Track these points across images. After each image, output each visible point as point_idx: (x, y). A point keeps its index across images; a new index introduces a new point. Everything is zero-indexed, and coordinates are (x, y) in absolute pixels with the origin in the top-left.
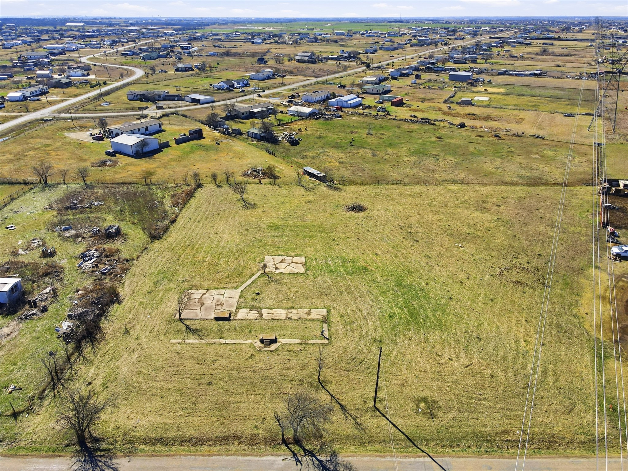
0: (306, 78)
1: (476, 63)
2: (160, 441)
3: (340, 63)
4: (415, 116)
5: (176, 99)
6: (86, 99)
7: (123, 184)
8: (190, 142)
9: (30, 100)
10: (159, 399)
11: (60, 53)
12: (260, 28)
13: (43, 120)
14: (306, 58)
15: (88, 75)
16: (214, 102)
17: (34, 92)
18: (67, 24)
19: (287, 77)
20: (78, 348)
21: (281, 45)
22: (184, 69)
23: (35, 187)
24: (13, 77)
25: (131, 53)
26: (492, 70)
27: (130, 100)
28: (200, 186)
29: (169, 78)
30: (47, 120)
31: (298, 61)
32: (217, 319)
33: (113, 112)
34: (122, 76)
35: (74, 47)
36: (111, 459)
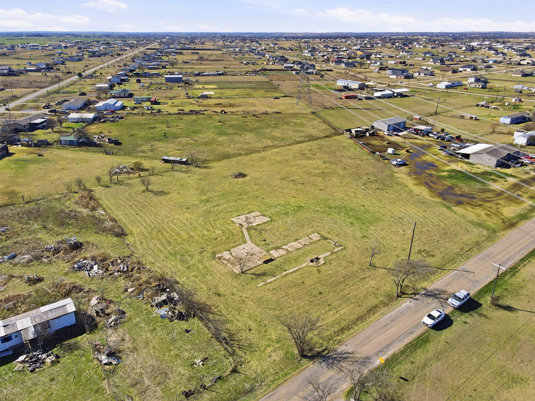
0: (32, 90)
1: (166, 68)
3: (46, 74)
4: (182, 110)
14: (6, 71)
26: (186, 72)
28: (89, 190)
32: (265, 262)
36: (336, 351)
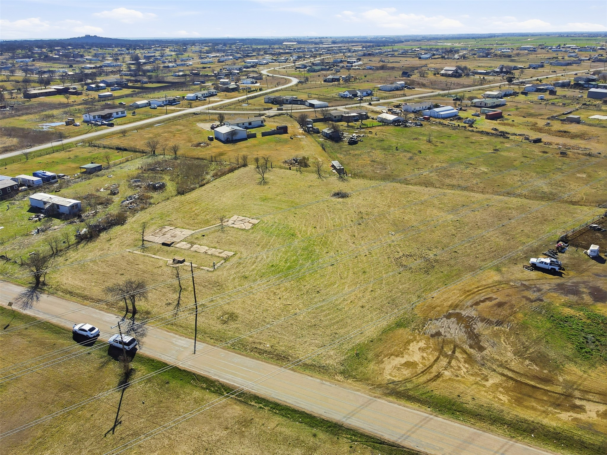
0: (431, 91)
2: (71, 293)
4: (496, 130)
5: (299, 103)
6: (236, 101)
7: (198, 159)
8: (273, 136)
9: (199, 100)
10: (90, 275)
11: (253, 66)
12: (449, 44)
13: (194, 114)
14: (450, 72)
15: (256, 83)
16: (328, 107)
17: (205, 94)
18: (284, 43)
19: (416, 89)
20: (78, 243)
21: (447, 60)
22: (331, 80)
23: (146, 155)
24: (204, 83)
25: (303, 67)
27: (265, 103)
28: (245, 165)
29: (312, 87)
30: (197, 114)
31: (443, 75)
32: (164, 244)
33: (244, 111)
34: (278, 84)
35: (265, 62)
36: (41, 294)
